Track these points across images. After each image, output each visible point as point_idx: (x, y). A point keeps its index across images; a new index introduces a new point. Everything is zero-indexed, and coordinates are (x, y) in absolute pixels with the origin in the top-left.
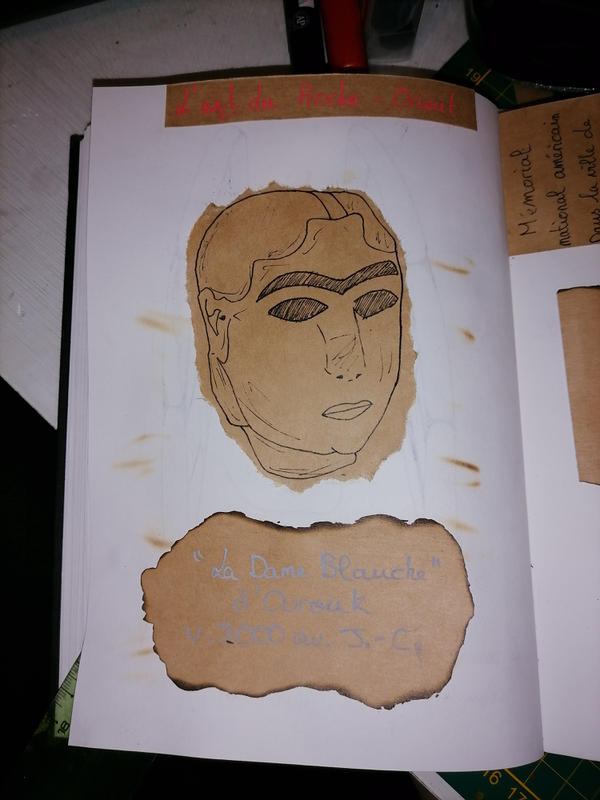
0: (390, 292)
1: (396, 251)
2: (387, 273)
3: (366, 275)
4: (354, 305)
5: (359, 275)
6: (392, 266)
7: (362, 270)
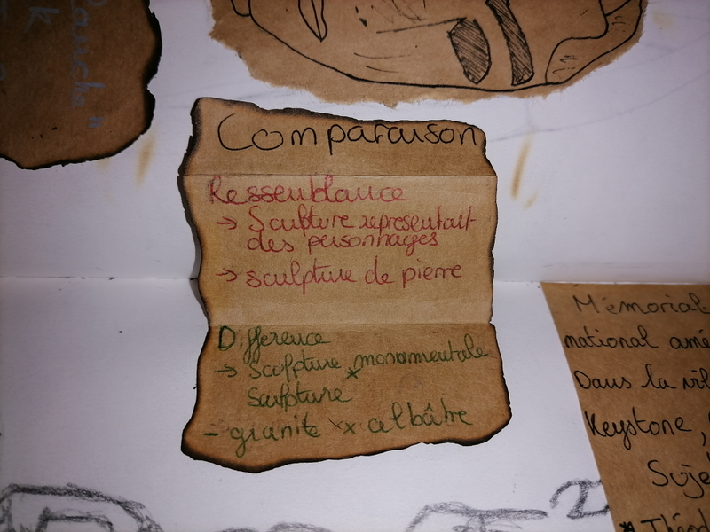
0: (487, 73)
1: (547, 84)
2: (515, 69)
3: (514, 39)
4: (470, 19)
5: (515, 29)
6: (526, 77)
7: (522, 34)
